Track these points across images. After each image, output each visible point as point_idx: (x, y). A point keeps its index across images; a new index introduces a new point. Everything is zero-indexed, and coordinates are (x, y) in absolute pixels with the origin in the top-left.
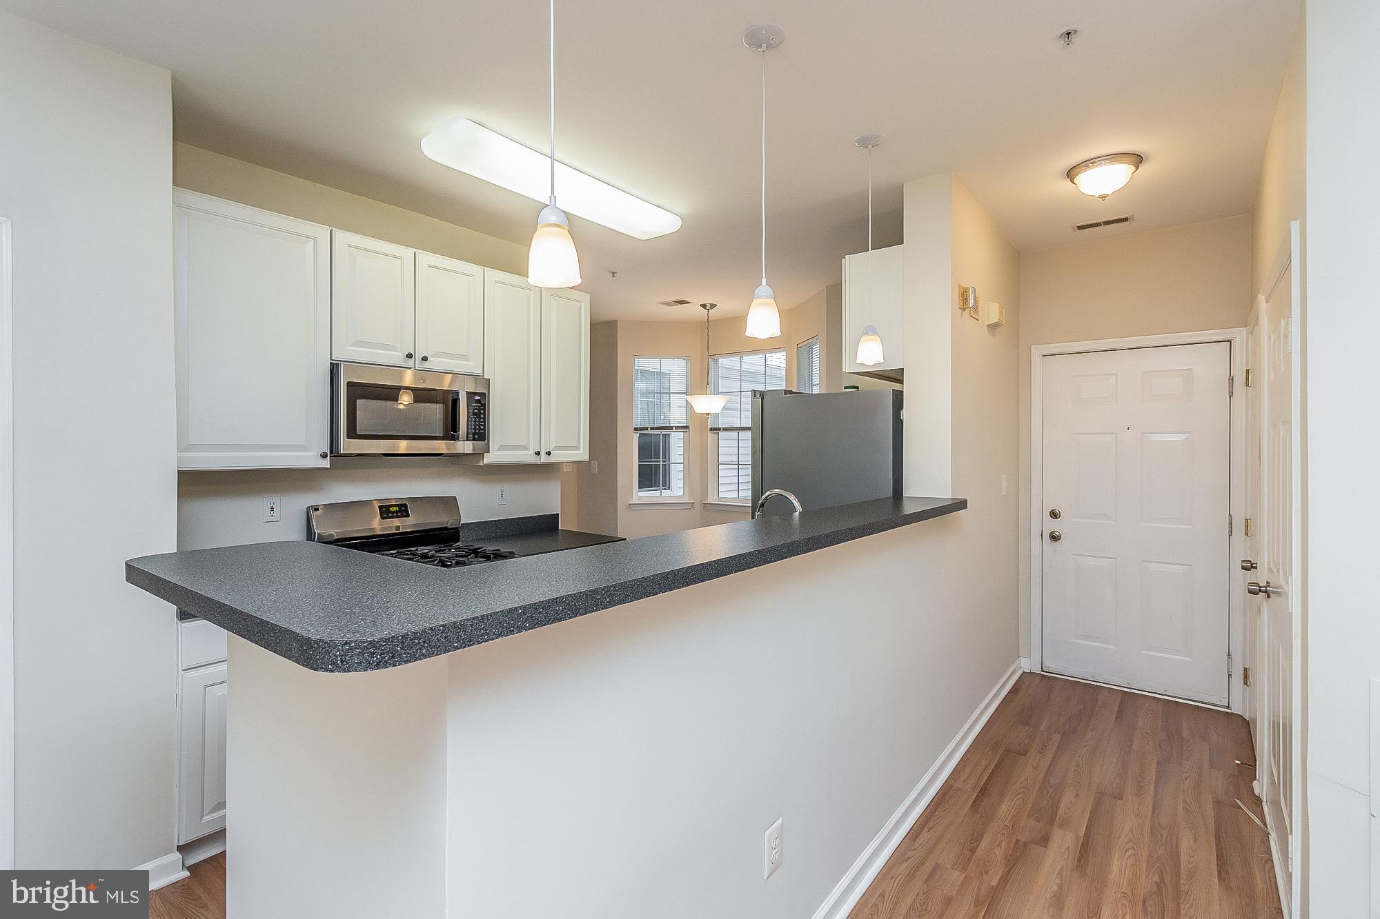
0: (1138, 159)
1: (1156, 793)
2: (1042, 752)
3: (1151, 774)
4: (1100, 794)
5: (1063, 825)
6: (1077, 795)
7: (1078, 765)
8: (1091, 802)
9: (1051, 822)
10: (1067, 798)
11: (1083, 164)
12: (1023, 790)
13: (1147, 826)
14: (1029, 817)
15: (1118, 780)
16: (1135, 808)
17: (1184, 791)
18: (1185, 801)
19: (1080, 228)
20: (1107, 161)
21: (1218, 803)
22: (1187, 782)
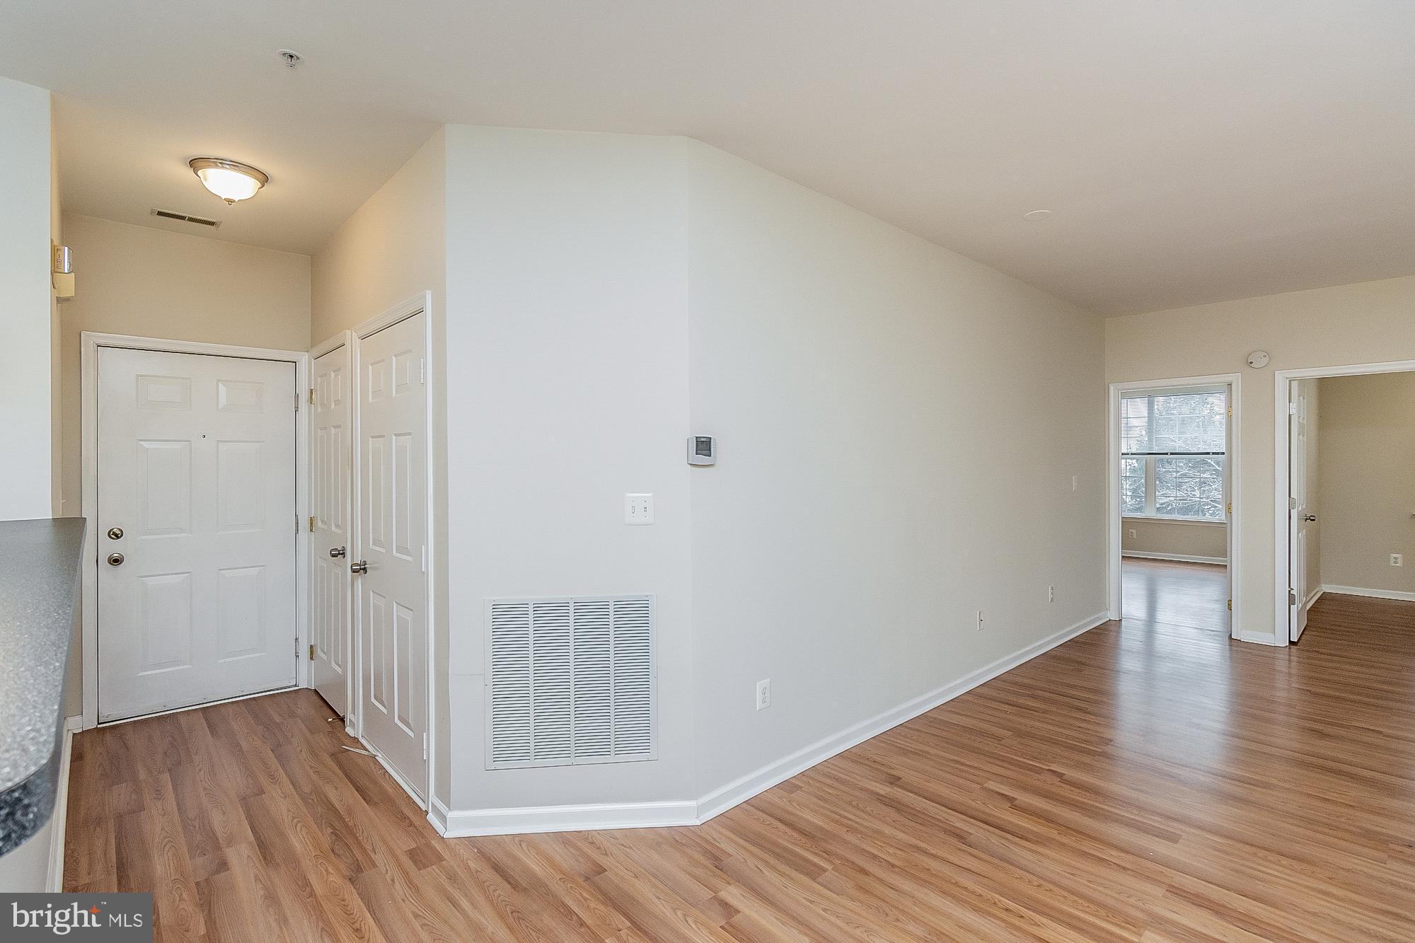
0: (264, 179)
1: (286, 773)
2: (159, 795)
3: (273, 763)
4: (244, 799)
5: (231, 841)
6: (224, 813)
7: (205, 789)
8: (241, 810)
9: (218, 847)
10: (217, 820)
11: (213, 160)
12: (166, 840)
13: (298, 799)
14: (192, 857)
15: (251, 781)
16: (280, 792)
17: (305, 760)
18: (311, 767)
19: (160, 213)
20: (232, 167)
21: (332, 755)
22: (303, 753)
